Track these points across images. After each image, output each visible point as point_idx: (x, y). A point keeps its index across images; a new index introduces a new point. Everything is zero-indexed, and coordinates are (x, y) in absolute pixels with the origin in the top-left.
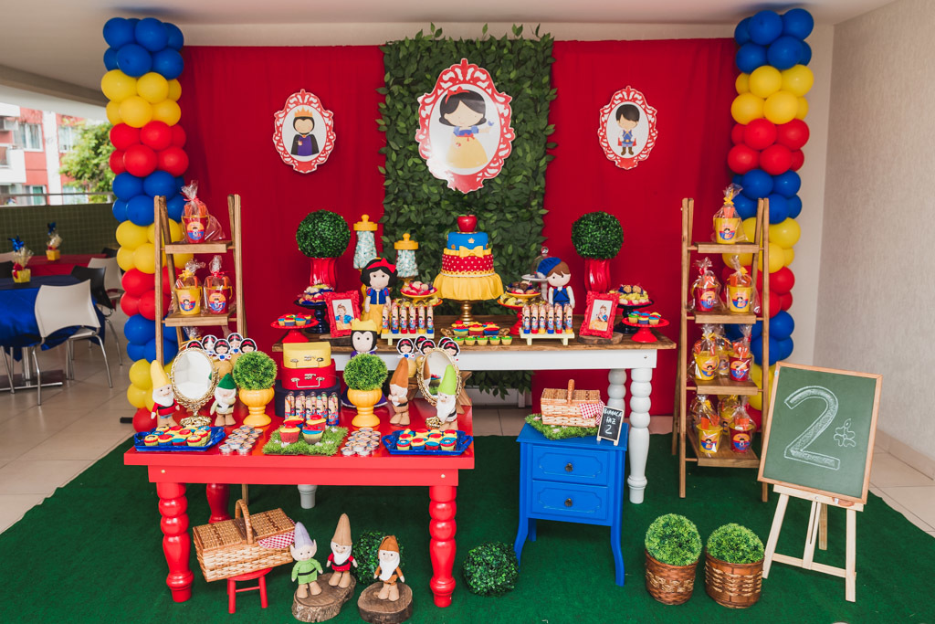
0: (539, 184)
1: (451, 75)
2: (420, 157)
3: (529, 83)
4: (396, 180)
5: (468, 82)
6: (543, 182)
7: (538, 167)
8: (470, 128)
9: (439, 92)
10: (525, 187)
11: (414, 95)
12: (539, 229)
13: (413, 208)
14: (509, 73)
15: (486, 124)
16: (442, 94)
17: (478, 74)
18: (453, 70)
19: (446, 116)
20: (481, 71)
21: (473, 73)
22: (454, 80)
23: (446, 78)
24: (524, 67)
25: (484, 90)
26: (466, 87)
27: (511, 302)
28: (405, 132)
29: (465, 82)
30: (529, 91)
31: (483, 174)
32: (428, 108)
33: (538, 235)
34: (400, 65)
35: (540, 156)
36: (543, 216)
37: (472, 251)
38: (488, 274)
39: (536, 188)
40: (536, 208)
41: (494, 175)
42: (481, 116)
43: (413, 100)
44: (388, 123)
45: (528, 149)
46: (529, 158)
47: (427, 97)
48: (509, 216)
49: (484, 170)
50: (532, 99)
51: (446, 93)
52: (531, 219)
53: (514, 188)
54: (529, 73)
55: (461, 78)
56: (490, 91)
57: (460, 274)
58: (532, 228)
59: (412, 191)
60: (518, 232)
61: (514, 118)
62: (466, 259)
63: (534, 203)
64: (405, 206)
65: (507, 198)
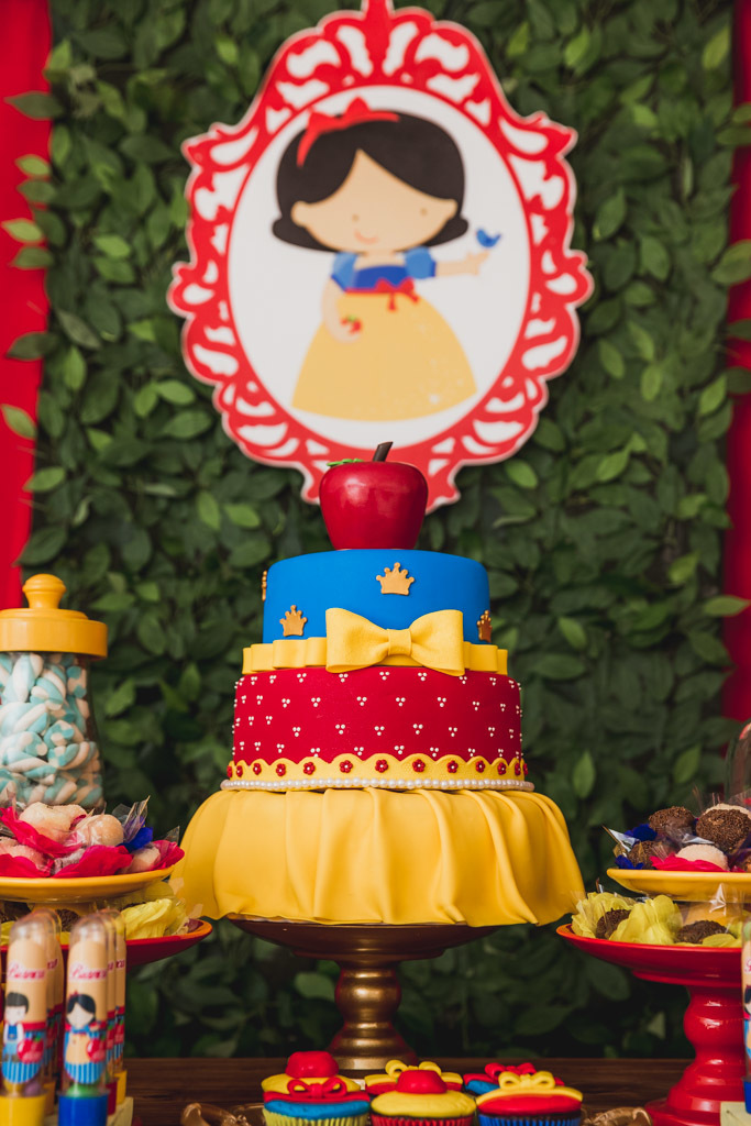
0: (701, 488)
1: (324, 53)
2: (184, 377)
3: (643, 86)
4: (81, 468)
5: (395, 80)
6: (719, 480)
7: (691, 418)
8: (399, 260)
9: (274, 119)
10: (639, 500)
11: (165, 127)
12: (712, 684)
13: (151, 592)
14: (564, 40)
15: (467, 243)
16: (285, 129)
17: (432, 47)
18: (330, 35)
19: (303, 214)
20: (445, 35)
21: (413, 46)
22: (334, 76)
23: (300, 65)
24: (619, 24)
25: (460, 107)
26: (381, 99)
27: (649, 926)
28: (126, 275)
29: (378, 78)
30: (643, 117)
31: (460, 451)
32: (226, 185)
33: (708, 710)
34: (112, 15)
35: (705, 374)
36: (722, 626)
37: (397, 639)
39: (690, 507)
40: (690, 594)
41: (502, 446)
42: (448, 208)
43: (164, 153)
44: (58, 236)
45: (647, 348)
46: (653, 382)
47: (225, 139)
48: (572, 629)
49: (463, 428)
50: (659, 144)
51: (302, 122)
52: (671, 640)
53: (594, 505)
54: (645, 47)
55: (362, 63)
56: (482, 111)
58: (678, 680)
59: (151, 519)
60: (614, 699)
61: (586, 216)
62: (364, 677)
63: (680, 573)
64: (117, 580)
65: (565, 546)
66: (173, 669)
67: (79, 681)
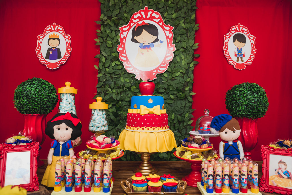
0: (190, 77)
1: (139, 15)
2: (119, 61)
3: (183, 21)
4: (105, 73)
5: (148, 19)
6: (192, 76)
7: (189, 67)
8: (149, 44)
9: (132, 24)
10: (181, 79)
11: (117, 25)
12: (190, 104)
13: (114, 91)
14: (172, 14)
15: (159, 42)
17: (154, 15)
18: (140, 13)
19: (135, 38)
20: (156, 13)
21: (151, 14)
22: (140, 18)
23: (135, 17)
24: (180, 12)
25: (158, 23)
28: (111, 46)
29: (146, 19)
30: (183, 25)
31: (157, 71)
32: (125, 33)
33: (190, 108)
34: (109, 10)
35: (190, 61)
36: (192, 97)
37: (151, 110)
38: (164, 130)
39: (188, 80)
40: (188, 92)
41: (163, 71)
42: (156, 37)
43: (116, 29)
44: (102, 41)
45: (183, 57)
46: (183, 62)
47: (125, 27)
48: (172, 97)
49: (157, 69)
50: (185, 29)
52: (185, 98)
53: (175, 79)
54: (183, 15)
55: (144, 17)
56: (161, 24)
57: (140, 129)
58: (186, 104)
59: (114, 81)
60: (177, 106)
61: (175, 39)
62: (145, 116)
63: (187, 89)
64: (110, 89)
65: (171, 85)
66: (117, 101)
67: (104, 113)
